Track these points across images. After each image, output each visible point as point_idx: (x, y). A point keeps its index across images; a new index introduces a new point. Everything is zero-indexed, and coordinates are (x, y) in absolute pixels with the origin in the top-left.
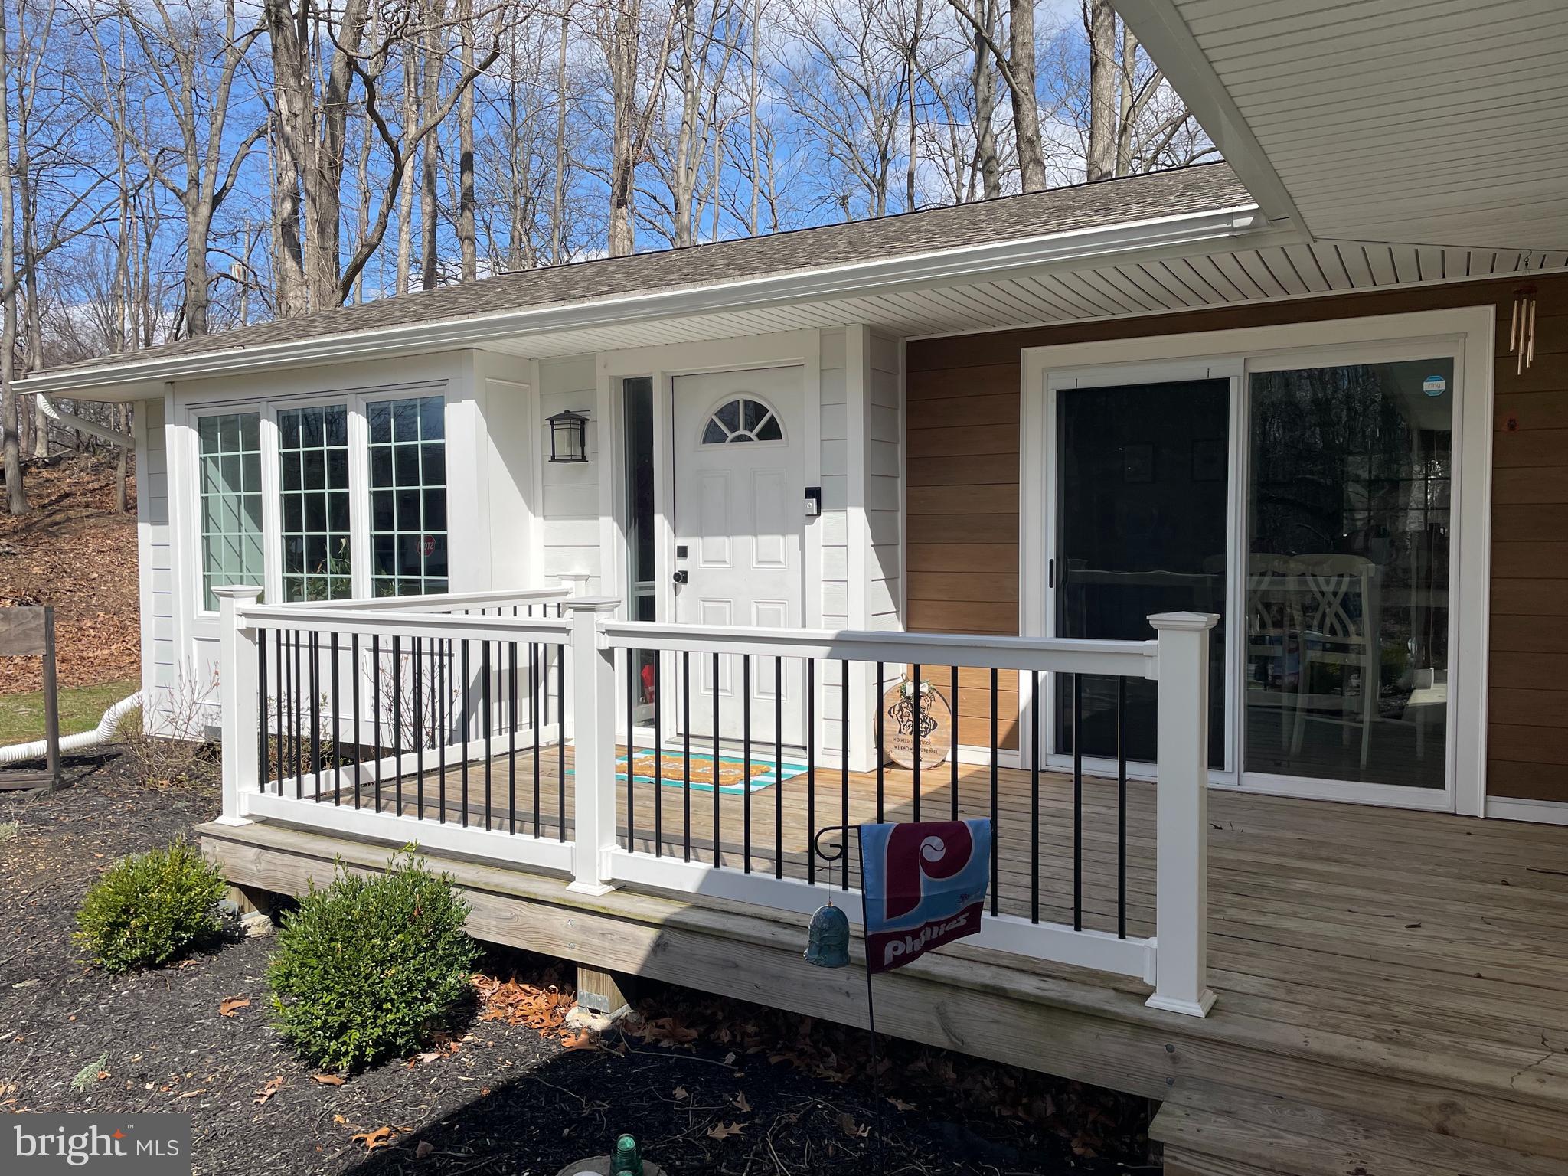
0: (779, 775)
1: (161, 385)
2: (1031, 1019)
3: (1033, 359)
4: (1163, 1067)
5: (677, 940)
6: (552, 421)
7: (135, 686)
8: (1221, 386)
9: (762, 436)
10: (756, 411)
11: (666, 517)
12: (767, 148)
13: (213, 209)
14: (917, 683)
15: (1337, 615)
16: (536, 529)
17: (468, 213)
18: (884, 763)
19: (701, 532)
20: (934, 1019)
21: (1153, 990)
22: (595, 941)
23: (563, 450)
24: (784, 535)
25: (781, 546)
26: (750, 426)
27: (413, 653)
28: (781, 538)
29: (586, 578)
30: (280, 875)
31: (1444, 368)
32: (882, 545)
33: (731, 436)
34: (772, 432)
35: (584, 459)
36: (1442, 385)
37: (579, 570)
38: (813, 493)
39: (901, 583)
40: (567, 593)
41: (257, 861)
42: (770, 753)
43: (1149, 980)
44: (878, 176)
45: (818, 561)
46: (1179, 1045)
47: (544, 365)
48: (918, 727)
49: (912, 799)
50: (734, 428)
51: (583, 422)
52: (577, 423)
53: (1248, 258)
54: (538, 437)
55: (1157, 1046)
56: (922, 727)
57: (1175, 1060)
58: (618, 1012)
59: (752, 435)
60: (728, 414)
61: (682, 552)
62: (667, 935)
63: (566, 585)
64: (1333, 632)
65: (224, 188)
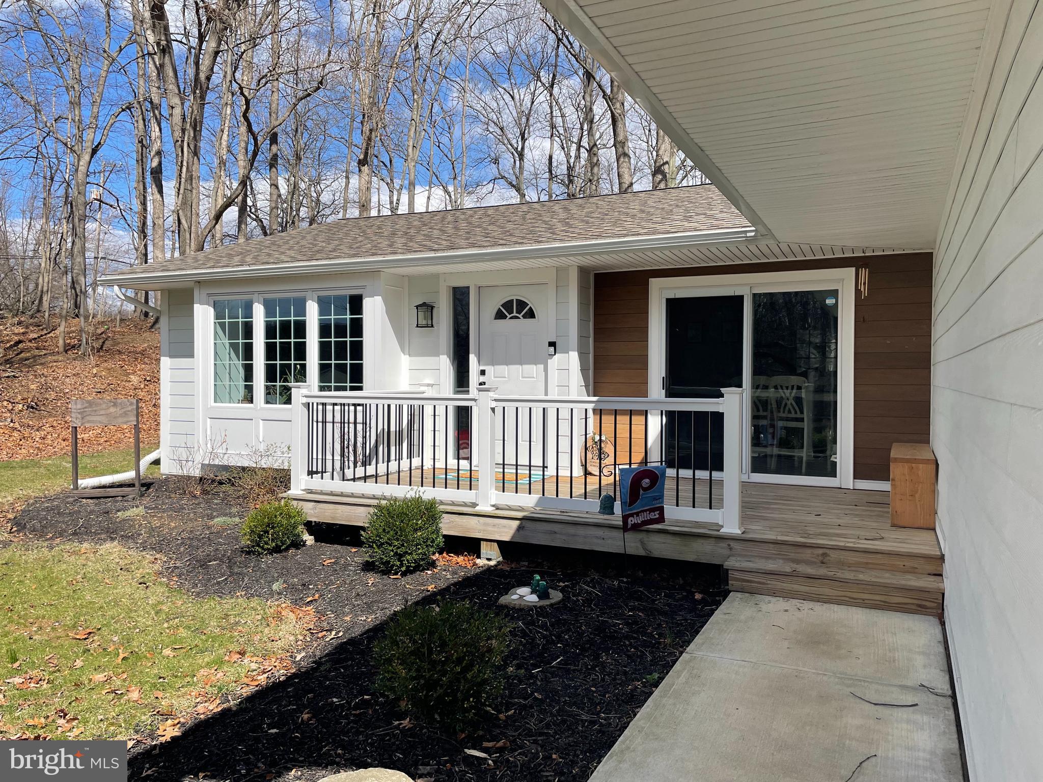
0: (530, 481)
1: (193, 283)
2: (677, 541)
3: (655, 284)
4: (726, 552)
5: (528, 524)
6: (417, 307)
7: (157, 445)
8: (740, 299)
9: (524, 317)
10: (521, 305)
11: (476, 356)
12: (449, 129)
13: (92, 157)
14: (600, 436)
15: (791, 404)
16: (405, 361)
17: (274, 169)
18: (587, 473)
19: (493, 363)
20: (639, 545)
21: (722, 526)
22: (490, 529)
23: (422, 322)
24: (536, 365)
25: (535, 370)
26: (519, 312)
27: (341, 423)
28: (535, 366)
29: (432, 385)
30: (327, 514)
31: (834, 293)
32: (584, 370)
33: (509, 316)
34: (531, 314)
35: (432, 326)
36: (834, 301)
37: (428, 381)
38: (552, 344)
39: (591, 388)
40: (424, 393)
41: (315, 508)
42: (526, 470)
43: (720, 523)
44: (519, 149)
45: (554, 376)
46: (732, 544)
47: (411, 279)
48: (601, 454)
49: (598, 486)
50: (511, 312)
51: (432, 308)
52: (427, 308)
53: (753, 248)
54: (410, 315)
55: (724, 544)
56: (602, 456)
57: (731, 549)
58: (499, 559)
59: (520, 316)
60: (508, 305)
61: (483, 373)
62: (524, 523)
63: (422, 389)
64: (790, 412)
65: (99, 143)
